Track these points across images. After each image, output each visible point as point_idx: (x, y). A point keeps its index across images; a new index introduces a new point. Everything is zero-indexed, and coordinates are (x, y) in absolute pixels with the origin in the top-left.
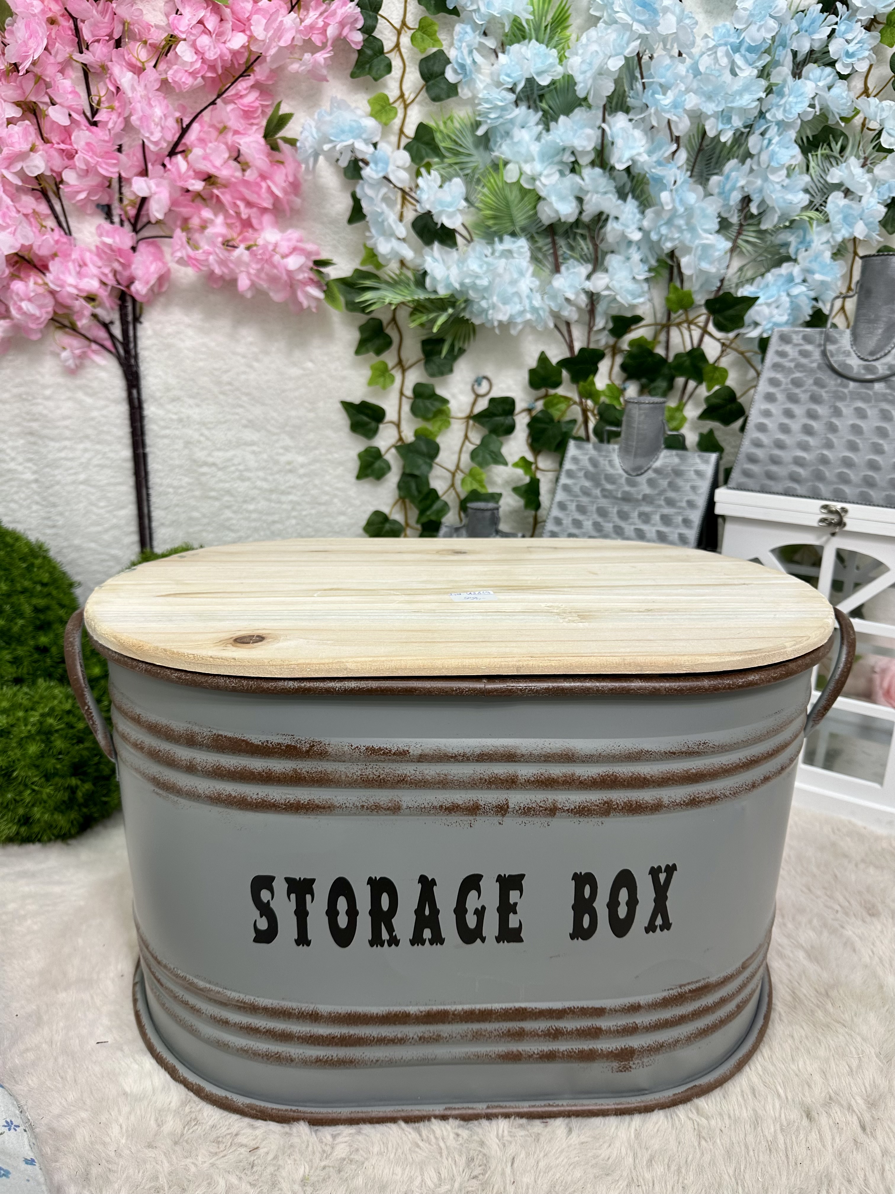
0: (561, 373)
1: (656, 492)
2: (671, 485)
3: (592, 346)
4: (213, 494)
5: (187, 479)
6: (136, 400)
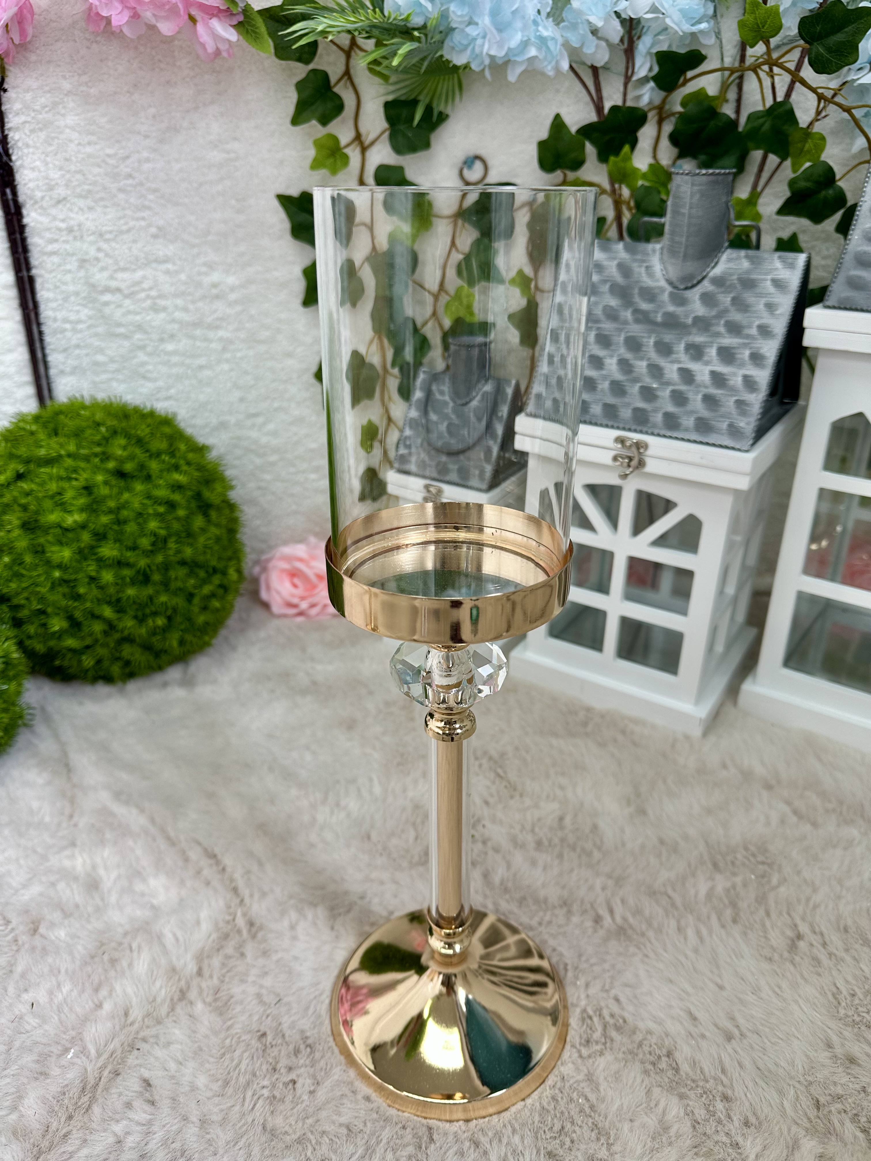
0: (583, 146)
1: (714, 313)
2: (735, 301)
3: (629, 104)
4: (122, 330)
5: (86, 311)
6: (11, 203)
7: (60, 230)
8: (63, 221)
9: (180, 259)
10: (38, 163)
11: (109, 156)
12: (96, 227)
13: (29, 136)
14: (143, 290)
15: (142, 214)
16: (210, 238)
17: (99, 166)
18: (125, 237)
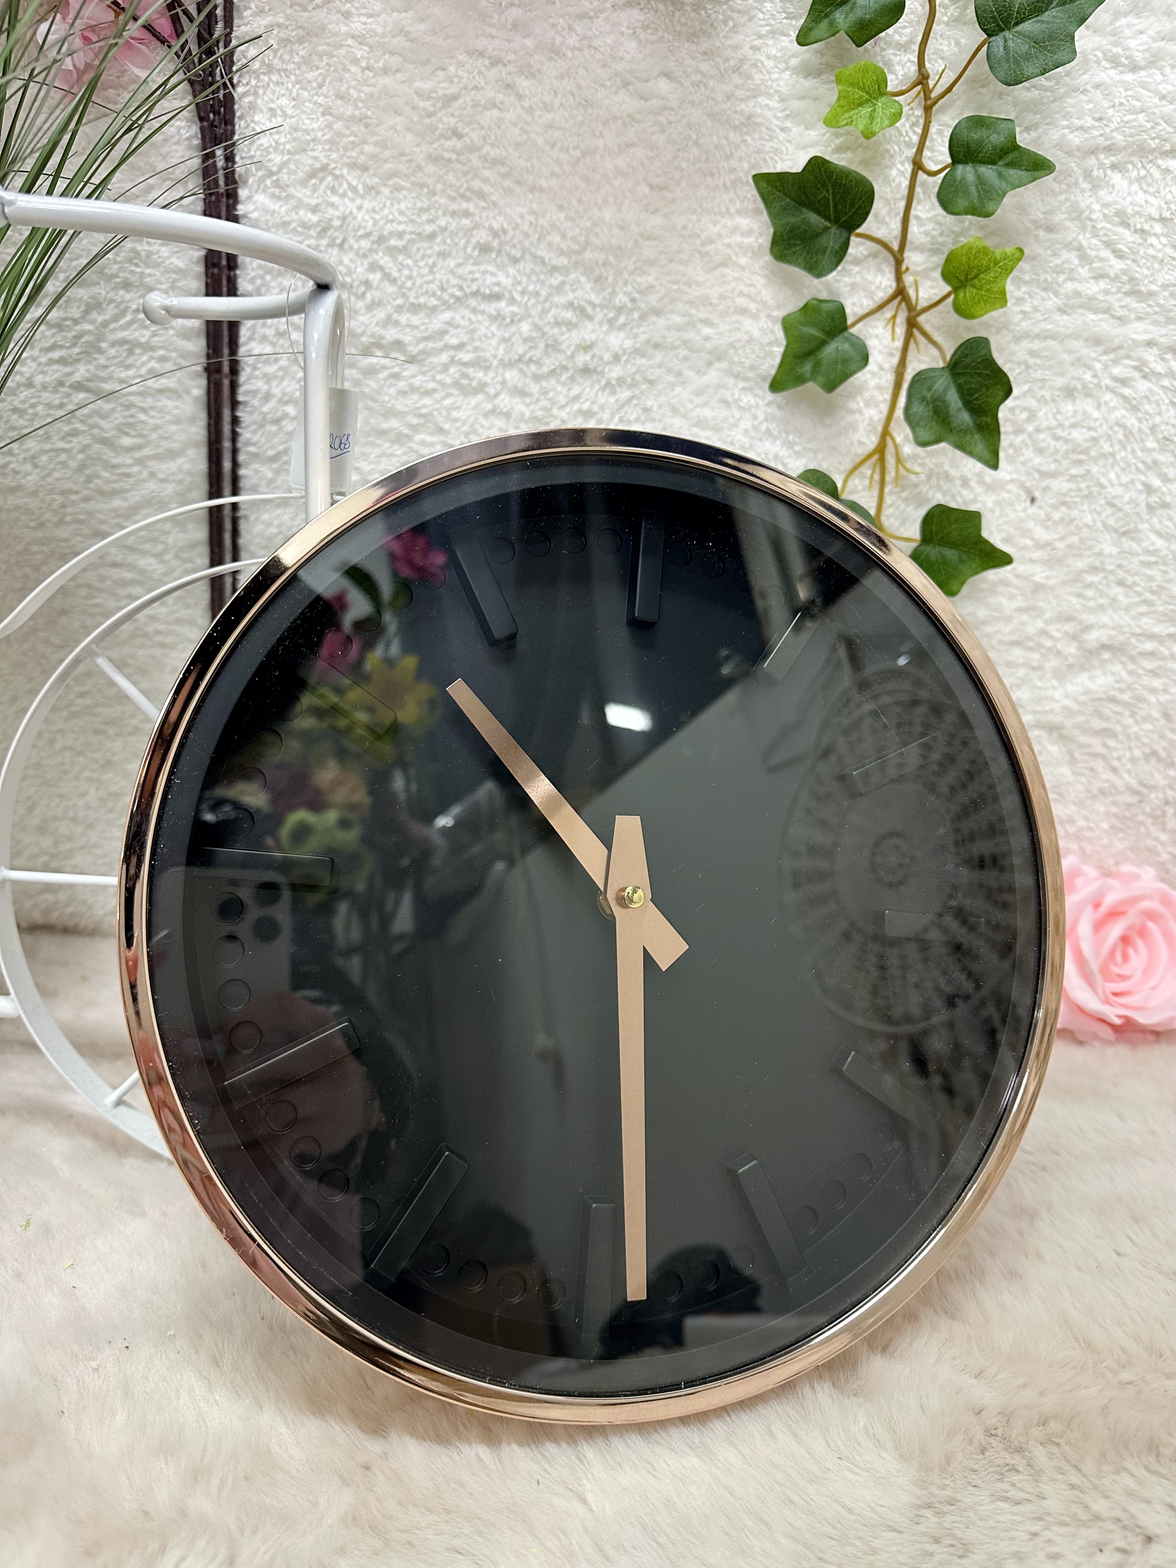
6: (221, 173)
7: (306, 226)
8: (315, 209)
9: (523, 293)
10: (283, 101)
11: (419, 93)
12: (376, 222)
13: (275, 53)
14: (447, 347)
15: (464, 205)
16: (588, 255)
17: (397, 113)
18: (426, 245)
